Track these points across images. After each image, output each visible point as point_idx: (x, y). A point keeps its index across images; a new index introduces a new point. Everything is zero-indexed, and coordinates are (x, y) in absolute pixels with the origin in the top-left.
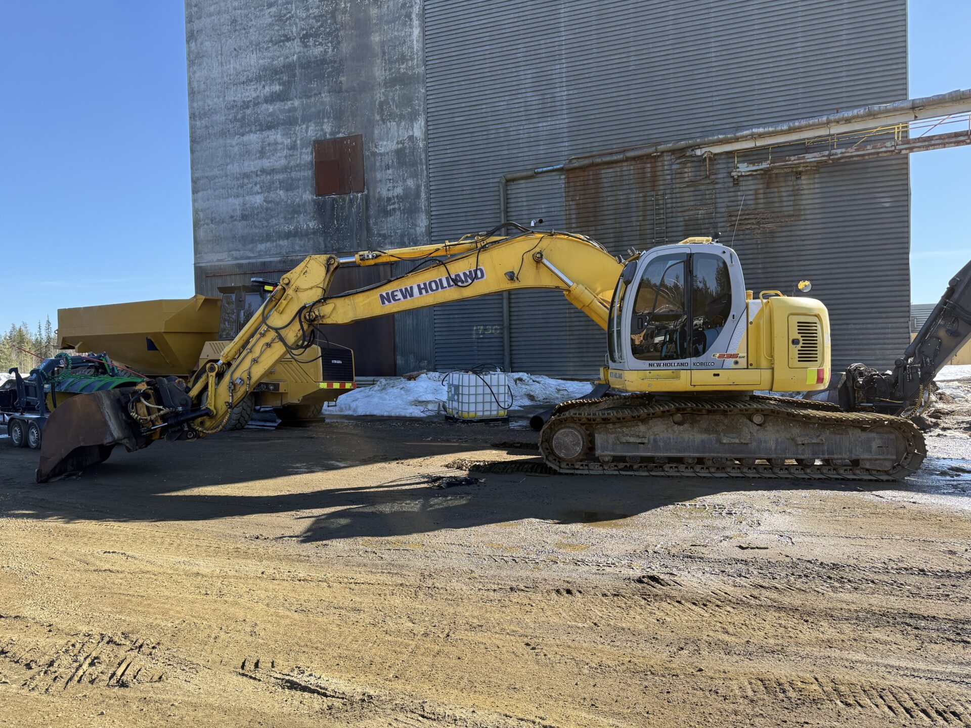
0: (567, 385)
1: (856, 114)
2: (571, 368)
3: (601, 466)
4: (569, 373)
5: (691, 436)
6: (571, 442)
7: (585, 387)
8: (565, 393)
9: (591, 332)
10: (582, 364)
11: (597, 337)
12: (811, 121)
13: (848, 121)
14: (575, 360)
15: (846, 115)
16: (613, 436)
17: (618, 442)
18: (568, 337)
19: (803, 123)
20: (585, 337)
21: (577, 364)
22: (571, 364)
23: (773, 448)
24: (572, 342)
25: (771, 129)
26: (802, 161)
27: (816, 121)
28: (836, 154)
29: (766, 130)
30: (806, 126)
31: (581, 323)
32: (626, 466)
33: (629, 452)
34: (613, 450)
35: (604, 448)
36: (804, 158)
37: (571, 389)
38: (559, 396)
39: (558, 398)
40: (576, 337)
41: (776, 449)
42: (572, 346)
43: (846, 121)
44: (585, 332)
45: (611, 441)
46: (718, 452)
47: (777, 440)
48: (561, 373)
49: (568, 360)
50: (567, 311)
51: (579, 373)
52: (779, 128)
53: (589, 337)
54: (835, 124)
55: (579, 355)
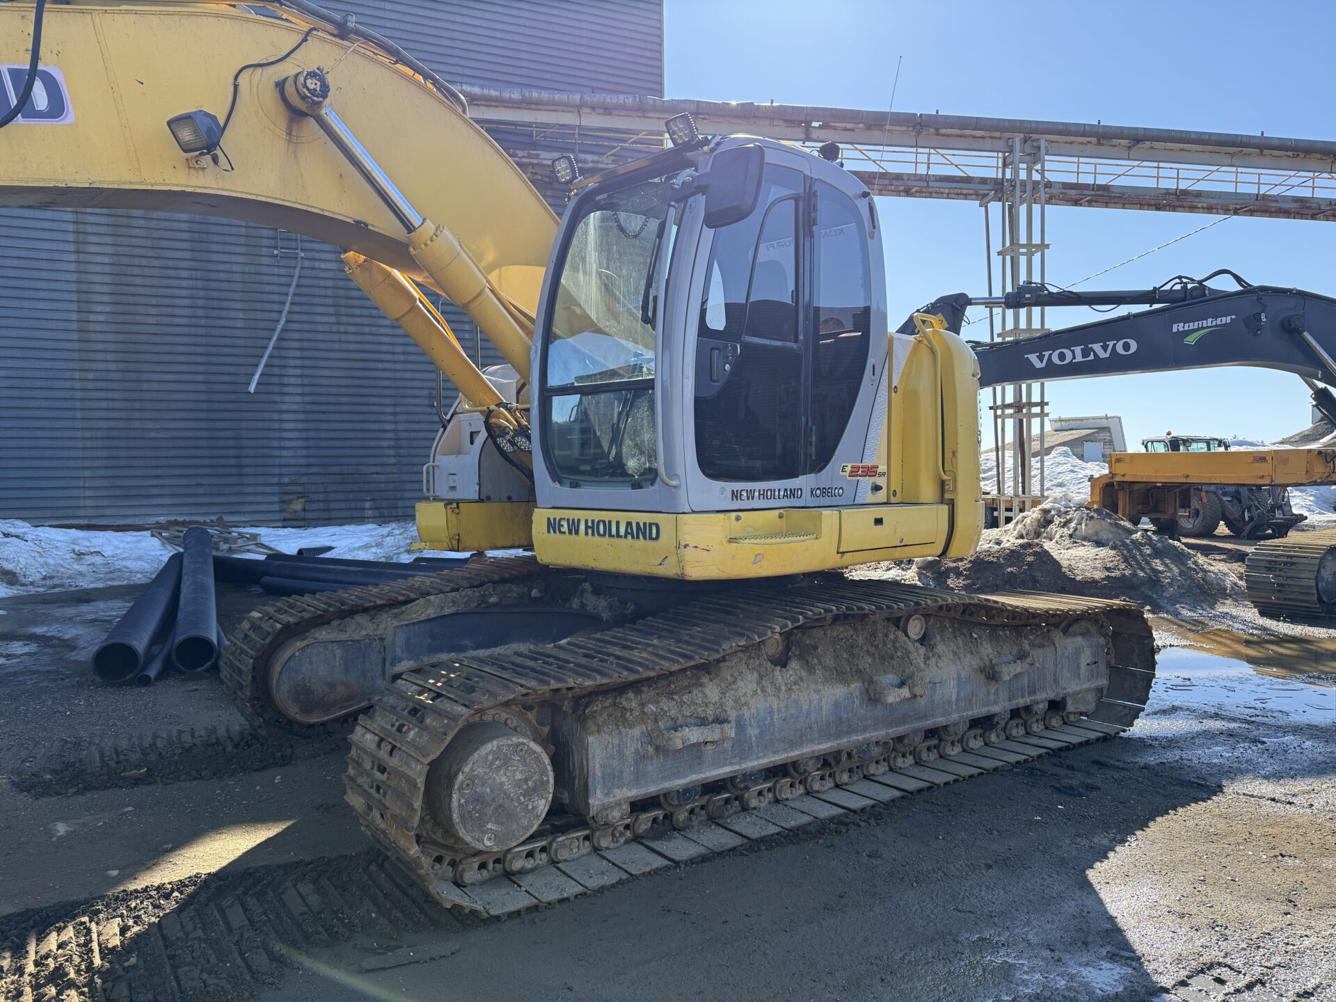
0: (95, 541)
1: (622, 101)
2: (88, 503)
3: (586, 838)
4: (82, 512)
5: (815, 697)
6: (518, 784)
7: (143, 544)
8: (98, 560)
9: (137, 424)
10: (118, 492)
11: (153, 434)
12: (557, 96)
13: (608, 110)
14: (98, 483)
15: (608, 100)
16: (636, 732)
17: (651, 750)
18: (79, 434)
19: (545, 95)
20: (122, 434)
21: (104, 493)
22: (89, 493)
23: (954, 697)
24: (89, 444)
25: (493, 93)
26: (535, 161)
27: (565, 97)
28: (585, 162)
29: (486, 92)
30: (548, 103)
31: (111, 404)
32: (655, 821)
33: (675, 775)
34: (638, 779)
35: (614, 779)
36: (537, 156)
37: (108, 551)
38: (83, 569)
39: (81, 574)
40: (99, 434)
41: (957, 700)
42: (89, 453)
43: (605, 109)
44: (122, 424)
45: (629, 753)
46: (865, 729)
47: (959, 675)
48: (60, 513)
49: (81, 483)
50: (77, 375)
51: (109, 512)
52: (506, 95)
53: (132, 434)
54: (589, 110)
55: (110, 473)
